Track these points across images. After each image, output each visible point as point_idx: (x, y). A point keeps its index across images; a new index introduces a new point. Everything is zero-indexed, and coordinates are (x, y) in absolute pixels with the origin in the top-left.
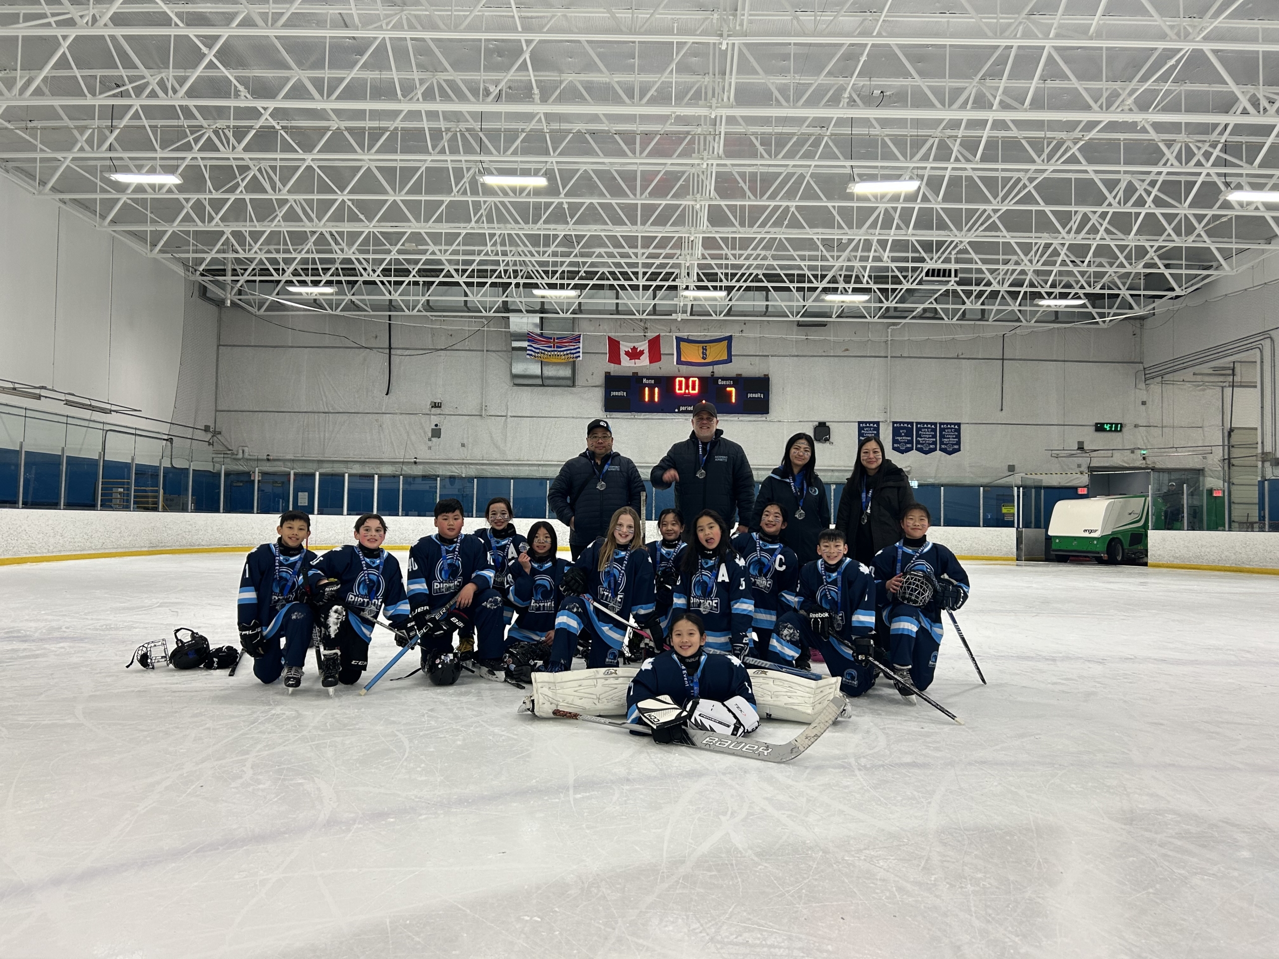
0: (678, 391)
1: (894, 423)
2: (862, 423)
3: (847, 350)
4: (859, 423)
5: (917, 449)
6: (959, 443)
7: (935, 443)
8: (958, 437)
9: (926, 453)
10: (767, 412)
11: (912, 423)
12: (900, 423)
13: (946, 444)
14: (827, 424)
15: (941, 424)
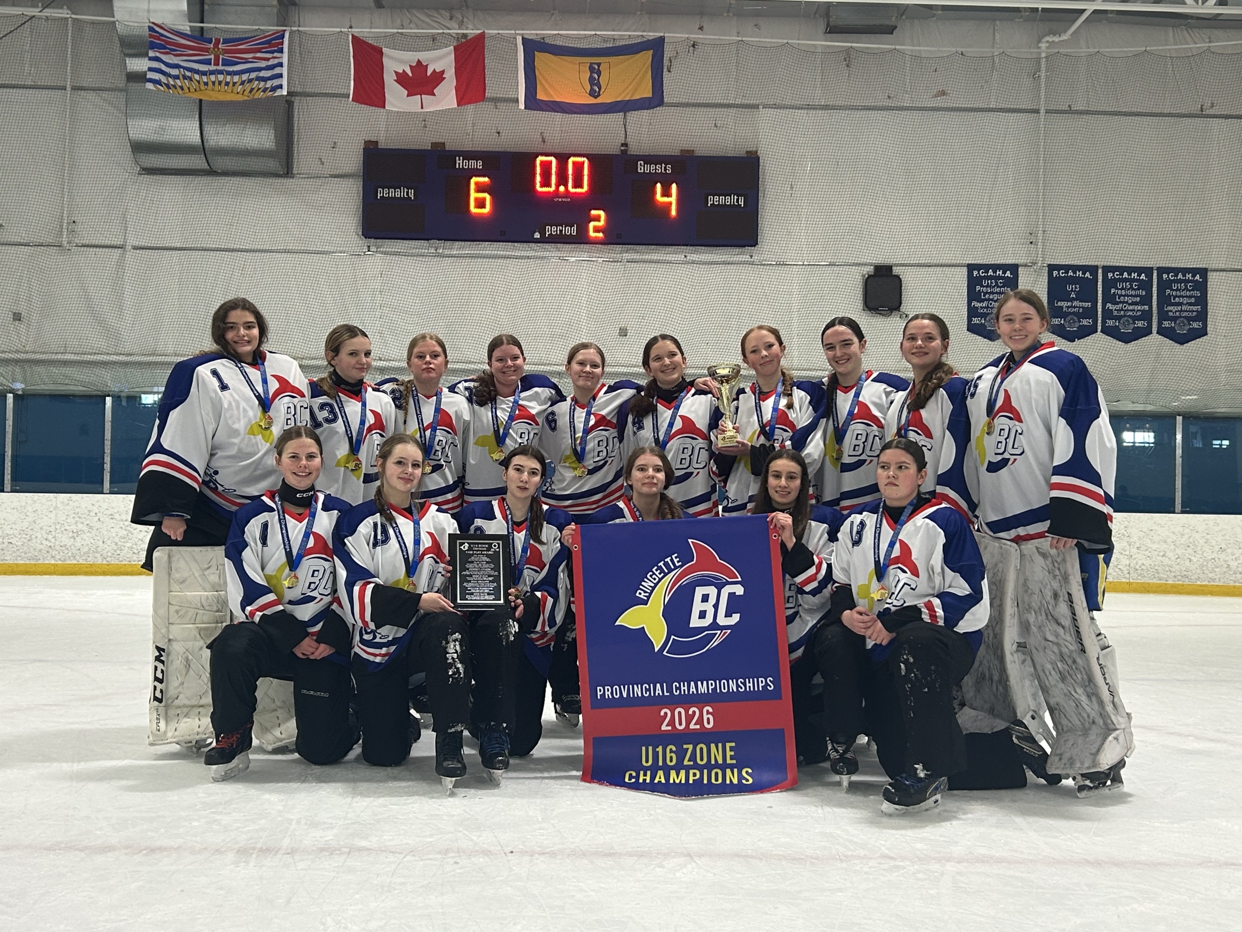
0: (539, 188)
1: (1052, 268)
2: (978, 267)
3: (943, 93)
4: (971, 268)
5: (1106, 331)
6: (1203, 316)
7: (1147, 316)
8: (1202, 301)
9: (1127, 339)
10: (754, 243)
11: (1093, 269)
12: (1067, 268)
13: (1174, 319)
14: (896, 270)
15: (1162, 270)
